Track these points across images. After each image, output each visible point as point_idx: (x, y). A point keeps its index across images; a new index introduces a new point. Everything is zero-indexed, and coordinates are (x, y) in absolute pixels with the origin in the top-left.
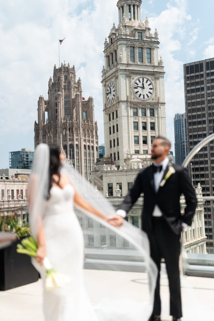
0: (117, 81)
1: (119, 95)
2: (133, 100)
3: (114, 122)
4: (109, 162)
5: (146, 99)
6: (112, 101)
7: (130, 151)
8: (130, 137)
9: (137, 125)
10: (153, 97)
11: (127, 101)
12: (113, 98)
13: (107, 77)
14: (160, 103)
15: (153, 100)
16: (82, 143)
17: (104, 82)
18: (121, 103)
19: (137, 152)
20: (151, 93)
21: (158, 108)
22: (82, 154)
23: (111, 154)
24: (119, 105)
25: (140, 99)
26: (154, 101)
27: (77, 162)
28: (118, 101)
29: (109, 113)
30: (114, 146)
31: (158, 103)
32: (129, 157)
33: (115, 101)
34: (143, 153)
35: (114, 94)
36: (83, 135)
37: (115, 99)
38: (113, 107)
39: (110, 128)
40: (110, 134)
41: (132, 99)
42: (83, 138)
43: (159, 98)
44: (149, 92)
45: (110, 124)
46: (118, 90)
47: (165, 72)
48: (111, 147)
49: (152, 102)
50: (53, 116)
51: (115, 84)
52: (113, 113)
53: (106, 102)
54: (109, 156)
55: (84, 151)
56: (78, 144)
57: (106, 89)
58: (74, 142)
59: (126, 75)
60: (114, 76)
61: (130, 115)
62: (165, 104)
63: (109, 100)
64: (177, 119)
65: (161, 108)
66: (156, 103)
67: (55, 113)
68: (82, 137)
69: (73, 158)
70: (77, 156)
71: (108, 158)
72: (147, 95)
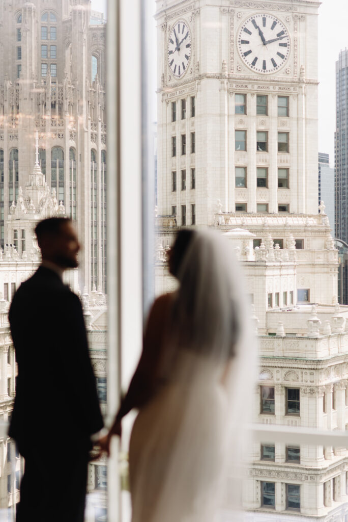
0: (198, 22)
1: (200, 58)
2: (236, 74)
3: (184, 126)
4: (168, 227)
5: (271, 72)
6: (182, 70)
7: (224, 204)
8: (226, 169)
9: (243, 139)
10: (287, 66)
11: (220, 77)
12: (186, 65)
13: (171, 8)
14: (304, 83)
15: (287, 73)
16: (86, 144)
17: (163, 19)
18: (204, 81)
19: (241, 208)
20: (282, 56)
21: (299, 96)
22: (86, 175)
23: (174, 208)
24: (199, 84)
25: (255, 70)
26: (290, 77)
27: (71, 195)
28: (197, 75)
29: (173, 101)
30: (183, 188)
31: (300, 81)
32: (220, 223)
33: (189, 72)
34: (255, 211)
35: (188, 55)
36: (89, 122)
37: (190, 67)
38: (184, 87)
39: (174, 139)
40: (174, 154)
41: (235, 71)
42: (90, 131)
43: (303, 69)
44: (279, 54)
45: (174, 128)
46: (198, 46)
47: (321, 3)
48: (174, 189)
49: (284, 80)
50: (10, 67)
51: (192, 29)
52: (183, 102)
53: (166, 70)
54: (170, 213)
55: (92, 167)
56: (75, 146)
57: (165, 38)
58: (65, 142)
59: (222, 8)
60: (190, 8)
61: (226, 112)
62: (317, 84)
63: (173, 67)
64: (344, 66)
65: (307, 96)
66: (294, 82)
67: (16, 56)
68: (87, 127)
69: (62, 185)
70: (71, 180)
71: (167, 216)
72: (272, 60)
